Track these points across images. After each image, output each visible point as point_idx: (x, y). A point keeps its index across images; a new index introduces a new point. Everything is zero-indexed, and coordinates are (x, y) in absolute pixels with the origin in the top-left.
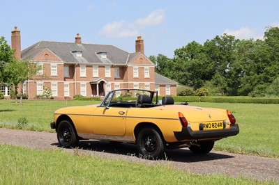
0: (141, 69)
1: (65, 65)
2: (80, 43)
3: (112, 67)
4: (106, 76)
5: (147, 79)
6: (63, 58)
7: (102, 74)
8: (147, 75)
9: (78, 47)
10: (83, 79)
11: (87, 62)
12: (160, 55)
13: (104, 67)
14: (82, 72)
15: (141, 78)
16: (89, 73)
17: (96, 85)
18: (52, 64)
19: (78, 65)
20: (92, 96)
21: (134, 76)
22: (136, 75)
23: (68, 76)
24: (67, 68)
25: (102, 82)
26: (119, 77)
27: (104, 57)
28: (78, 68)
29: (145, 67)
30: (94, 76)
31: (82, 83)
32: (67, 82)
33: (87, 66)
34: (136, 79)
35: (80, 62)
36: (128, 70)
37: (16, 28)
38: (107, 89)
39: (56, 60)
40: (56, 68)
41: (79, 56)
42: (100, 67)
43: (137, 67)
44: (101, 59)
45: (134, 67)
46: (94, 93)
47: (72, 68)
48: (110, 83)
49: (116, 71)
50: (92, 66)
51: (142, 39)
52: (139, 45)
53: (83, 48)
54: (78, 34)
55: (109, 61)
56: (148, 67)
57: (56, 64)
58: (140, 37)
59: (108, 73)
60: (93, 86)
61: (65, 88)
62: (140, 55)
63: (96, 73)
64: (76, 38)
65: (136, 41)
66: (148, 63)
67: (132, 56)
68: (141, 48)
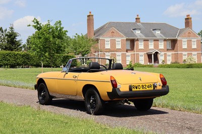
0: (189, 42)
1: (127, 40)
2: (139, 22)
3: (165, 40)
4: (160, 48)
5: (195, 50)
6: (126, 34)
7: (156, 46)
8: (194, 46)
9: (138, 25)
10: (141, 50)
11: (144, 38)
13: (158, 40)
14: (141, 45)
15: (189, 49)
16: (146, 46)
17: (151, 55)
18: (117, 40)
19: (138, 40)
20: (149, 63)
21: (183, 47)
22: (185, 46)
23: (129, 48)
24: (129, 42)
25: (157, 53)
26: (170, 48)
27: (158, 32)
28: (137, 42)
29: (193, 40)
30: (150, 48)
31: (141, 53)
32: (129, 53)
33: (144, 40)
34: (185, 50)
35: (139, 37)
36: (178, 42)
37: (90, 13)
38: (161, 58)
39: (120, 36)
40: (120, 43)
41: (138, 32)
42: (155, 40)
43: (186, 40)
44: (156, 35)
45: (183, 40)
46: (150, 61)
47: (133, 42)
48: (163, 53)
49: (169, 43)
50: (148, 40)
51: (190, 17)
52: (188, 21)
53: (142, 26)
54: (138, 16)
55: (162, 36)
56: (195, 40)
57: (120, 40)
58: (189, 15)
59: (162, 45)
60: (149, 56)
61: (127, 58)
62: (188, 30)
63: (151, 46)
64: (136, 19)
65: (186, 19)
66: (195, 36)
67: (182, 31)
68: (190, 24)
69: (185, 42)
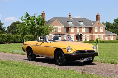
0: (99, 29)
1: (64, 27)
2: (71, 17)
3: (85, 27)
4: (83, 32)
5: (102, 33)
6: (64, 24)
7: (81, 31)
8: (102, 31)
9: (70, 19)
10: (72, 33)
11: (74, 26)
12: (107, 22)
13: (82, 28)
14: (72, 30)
15: (99, 32)
16: (75, 31)
17: (78, 36)
18: (59, 27)
19: (70, 27)
20: (77, 41)
21: (96, 32)
22: (96, 31)
23: (65, 32)
24: (65, 29)
25: (81, 35)
26: (88, 32)
27: (81, 23)
28: (70, 28)
29: (101, 28)
31: (72, 35)
32: (65, 35)
33: (74, 28)
34: (96, 33)
35: (71, 26)
36: (93, 29)
37: (43, 12)
38: (83, 38)
39: (60, 25)
40: (61, 29)
41: (70, 23)
42: (80, 28)
43: (97, 27)
44: (80, 24)
45: (96, 27)
46: (77, 39)
47: (67, 29)
48: (84, 35)
49: (87, 29)
50: (76, 28)
51: (99, 15)
52: (98, 17)
53: (72, 20)
54: (70, 14)
55: (84, 25)
56: (102, 27)
57: (60, 27)
58: (98, 14)
59: (84, 30)
61: (64, 38)
62: (98, 22)
63: (78, 31)
64: (69, 15)
65: (96, 16)
66: (102, 26)
67: (94, 22)
68: (99, 19)
69: (96, 28)
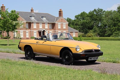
0: (62, 25)
2: (33, 12)
3: (48, 23)
4: (46, 28)
5: (65, 30)
6: (26, 19)
7: (44, 27)
8: (64, 28)
9: (32, 14)
10: (35, 29)
11: (37, 22)
12: (68, 18)
13: (45, 23)
14: (34, 26)
15: (62, 29)
16: (38, 27)
17: (41, 32)
19: (33, 23)
20: (39, 37)
21: (59, 28)
22: (59, 27)
23: (28, 27)
24: (27, 24)
25: (44, 31)
26: (51, 28)
27: (44, 19)
29: (64, 24)
30: (40, 28)
31: (35, 31)
32: (27, 31)
33: (37, 23)
34: (59, 29)
35: (34, 21)
36: (56, 25)
37: (3, 5)
38: (46, 34)
39: (22, 20)
41: (33, 18)
42: (43, 23)
43: (60, 24)
44: (43, 20)
45: (59, 24)
47: (30, 24)
48: (47, 31)
49: (50, 25)
50: (39, 23)
51: (62, 10)
52: (60, 13)
53: (35, 15)
54: (32, 8)
55: (47, 21)
56: (65, 24)
58: (61, 9)
59: (47, 26)
61: (27, 33)
62: (61, 18)
63: (41, 26)
64: (31, 10)
65: (59, 11)
66: (65, 22)
67: (57, 18)
68: (62, 15)
